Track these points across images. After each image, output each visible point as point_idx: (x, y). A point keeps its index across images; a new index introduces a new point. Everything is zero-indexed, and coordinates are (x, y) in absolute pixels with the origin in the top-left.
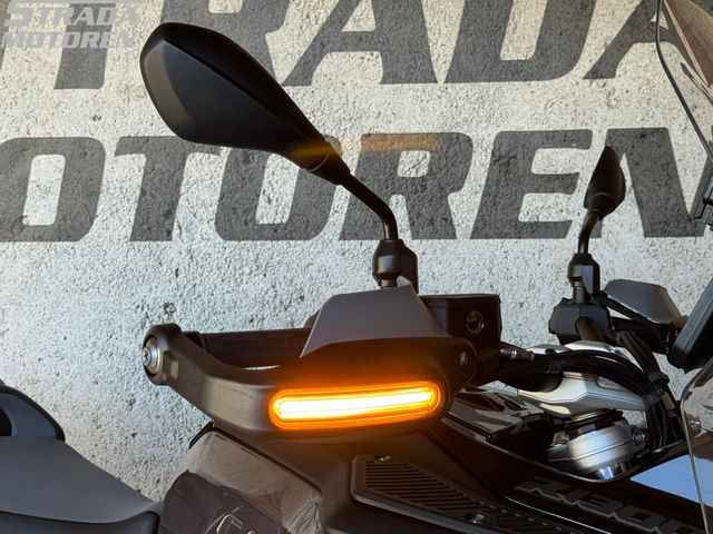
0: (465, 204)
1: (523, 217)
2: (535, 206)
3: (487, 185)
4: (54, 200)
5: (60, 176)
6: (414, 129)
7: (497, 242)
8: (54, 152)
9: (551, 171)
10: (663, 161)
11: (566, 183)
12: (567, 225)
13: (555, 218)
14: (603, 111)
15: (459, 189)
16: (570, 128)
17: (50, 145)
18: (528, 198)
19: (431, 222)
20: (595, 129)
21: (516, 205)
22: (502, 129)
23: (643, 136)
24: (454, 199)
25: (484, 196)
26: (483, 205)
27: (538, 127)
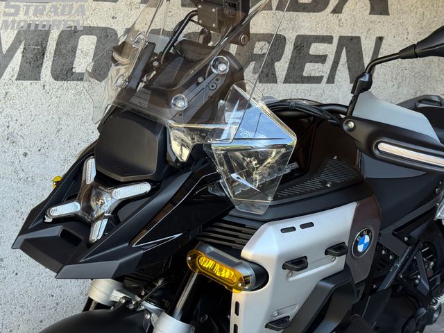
0: (281, 67)
1: (305, 74)
2: (310, 69)
3: (291, 59)
4: (90, 59)
5: (94, 47)
6: (262, 32)
7: (294, 85)
8: (92, 34)
9: (317, 53)
10: (358, 51)
11: (322, 59)
12: (322, 77)
13: (318, 75)
14: (337, 28)
15: (279, 60)
16: (325, 34)
17: (89, 31)
18: (308, 65)
19: (267, 75)
20: (334, 35)
21: (302, 69)
22: (298, 33)
23: (352, 39)
24: (277, 65)
25: (289, 64)
26: (289, 68)
27: (312, 34)
